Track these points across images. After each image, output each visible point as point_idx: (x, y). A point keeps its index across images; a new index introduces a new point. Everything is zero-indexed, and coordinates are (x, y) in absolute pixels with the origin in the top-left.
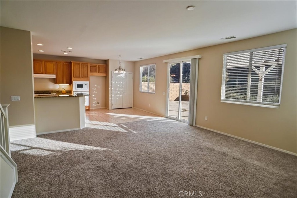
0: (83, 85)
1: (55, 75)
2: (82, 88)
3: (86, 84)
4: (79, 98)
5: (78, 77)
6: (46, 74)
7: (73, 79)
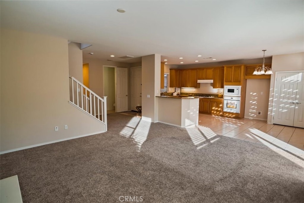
0: (234, 89)
1: (213, 80)
2: (233, 93)
3: (237, 89)
4: (181, 101)
5: (230, 82)
6: (206, 79)
7: (225, 83)
